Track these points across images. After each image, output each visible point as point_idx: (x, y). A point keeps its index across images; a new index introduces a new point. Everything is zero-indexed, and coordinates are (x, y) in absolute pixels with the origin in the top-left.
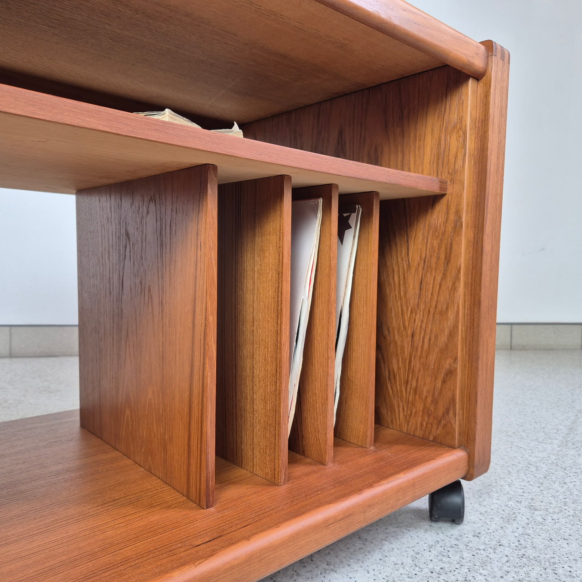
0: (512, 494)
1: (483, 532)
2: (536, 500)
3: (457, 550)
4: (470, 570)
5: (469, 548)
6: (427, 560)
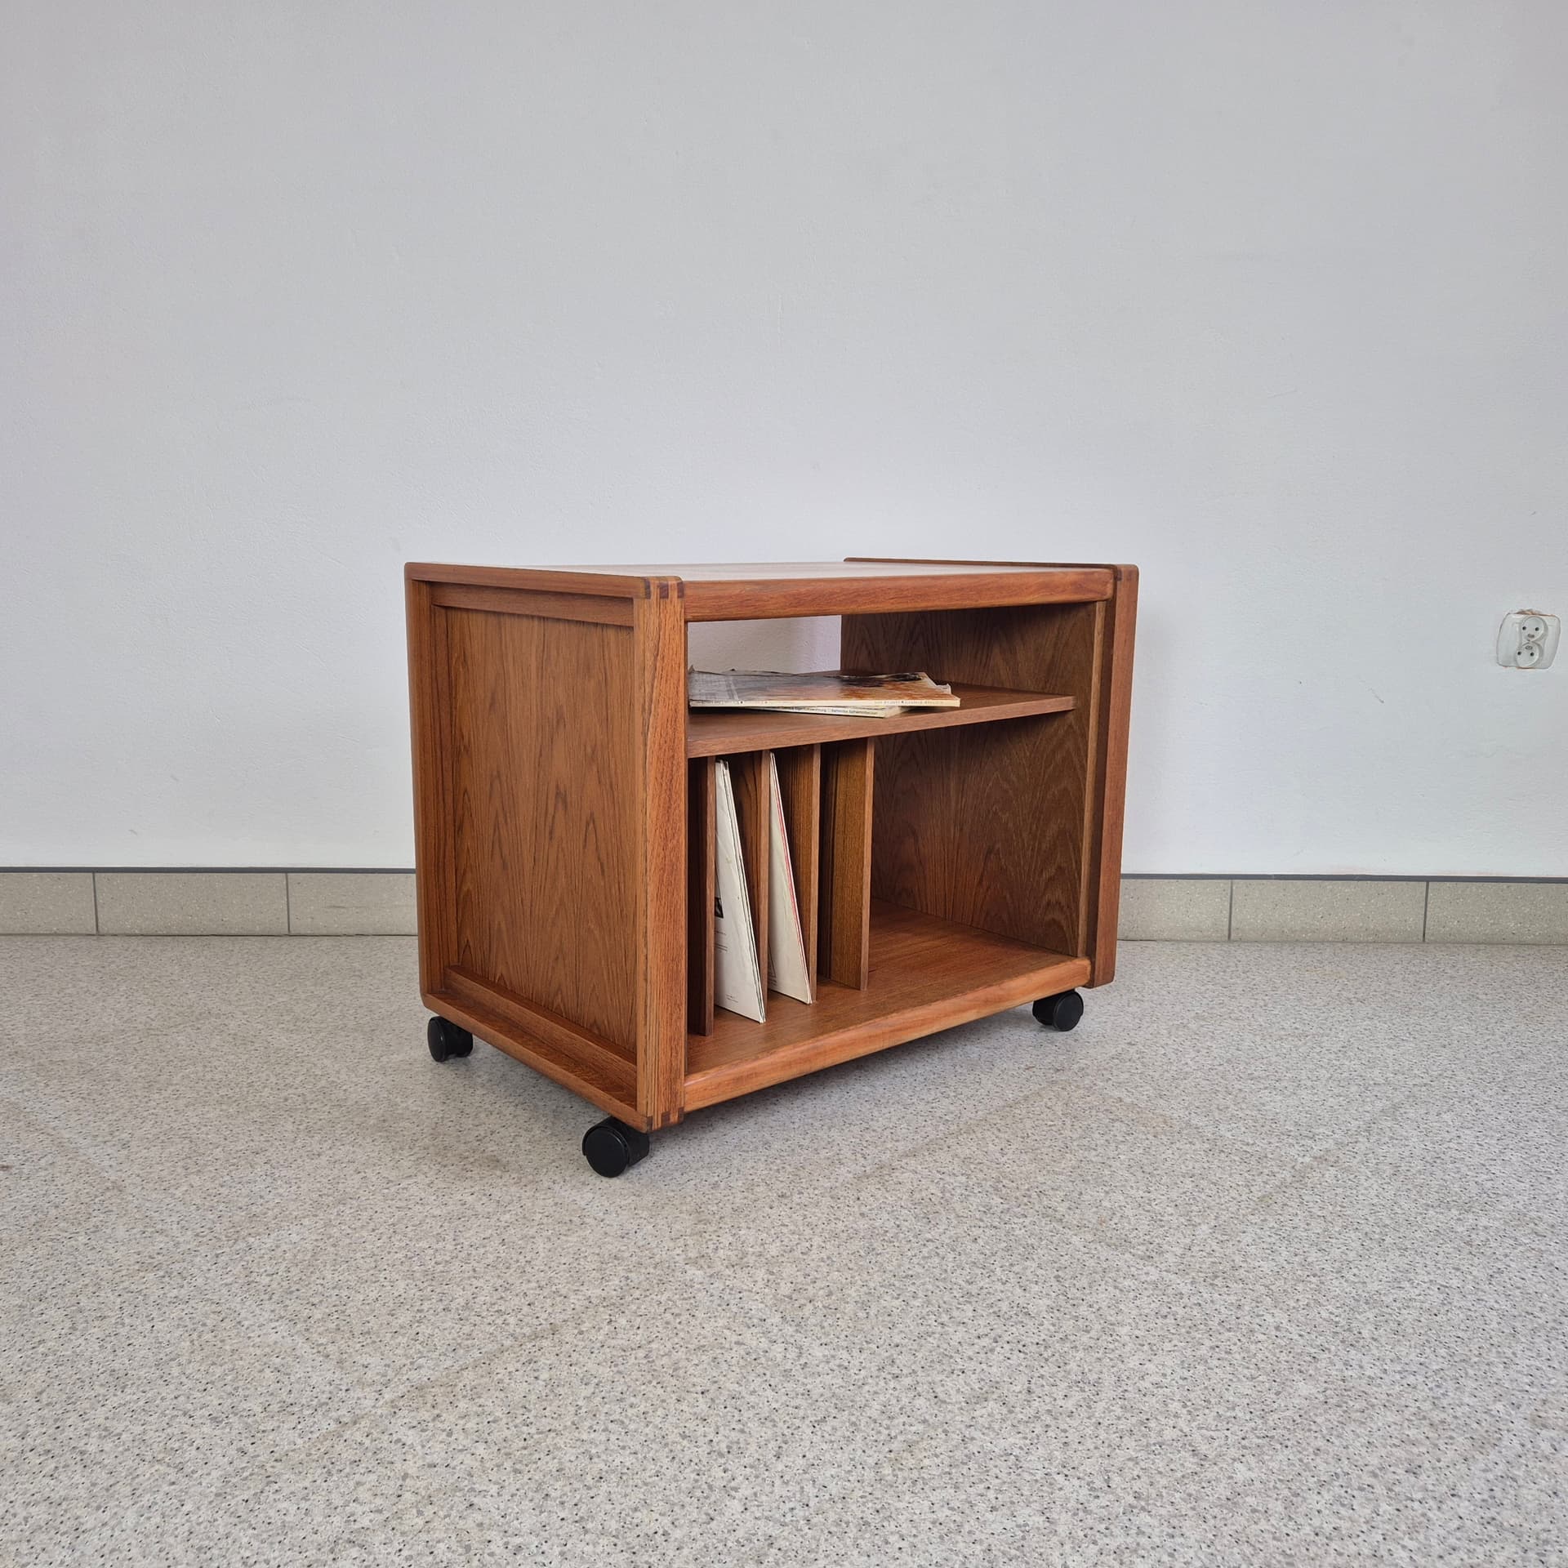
0: (1506, 1385)
1: (1427, 1465)
2: (1552, 1403)
3: (1372, 1496)
4: (1387, 1538)
5: (1392, 1494)
6: (1311, 1509)
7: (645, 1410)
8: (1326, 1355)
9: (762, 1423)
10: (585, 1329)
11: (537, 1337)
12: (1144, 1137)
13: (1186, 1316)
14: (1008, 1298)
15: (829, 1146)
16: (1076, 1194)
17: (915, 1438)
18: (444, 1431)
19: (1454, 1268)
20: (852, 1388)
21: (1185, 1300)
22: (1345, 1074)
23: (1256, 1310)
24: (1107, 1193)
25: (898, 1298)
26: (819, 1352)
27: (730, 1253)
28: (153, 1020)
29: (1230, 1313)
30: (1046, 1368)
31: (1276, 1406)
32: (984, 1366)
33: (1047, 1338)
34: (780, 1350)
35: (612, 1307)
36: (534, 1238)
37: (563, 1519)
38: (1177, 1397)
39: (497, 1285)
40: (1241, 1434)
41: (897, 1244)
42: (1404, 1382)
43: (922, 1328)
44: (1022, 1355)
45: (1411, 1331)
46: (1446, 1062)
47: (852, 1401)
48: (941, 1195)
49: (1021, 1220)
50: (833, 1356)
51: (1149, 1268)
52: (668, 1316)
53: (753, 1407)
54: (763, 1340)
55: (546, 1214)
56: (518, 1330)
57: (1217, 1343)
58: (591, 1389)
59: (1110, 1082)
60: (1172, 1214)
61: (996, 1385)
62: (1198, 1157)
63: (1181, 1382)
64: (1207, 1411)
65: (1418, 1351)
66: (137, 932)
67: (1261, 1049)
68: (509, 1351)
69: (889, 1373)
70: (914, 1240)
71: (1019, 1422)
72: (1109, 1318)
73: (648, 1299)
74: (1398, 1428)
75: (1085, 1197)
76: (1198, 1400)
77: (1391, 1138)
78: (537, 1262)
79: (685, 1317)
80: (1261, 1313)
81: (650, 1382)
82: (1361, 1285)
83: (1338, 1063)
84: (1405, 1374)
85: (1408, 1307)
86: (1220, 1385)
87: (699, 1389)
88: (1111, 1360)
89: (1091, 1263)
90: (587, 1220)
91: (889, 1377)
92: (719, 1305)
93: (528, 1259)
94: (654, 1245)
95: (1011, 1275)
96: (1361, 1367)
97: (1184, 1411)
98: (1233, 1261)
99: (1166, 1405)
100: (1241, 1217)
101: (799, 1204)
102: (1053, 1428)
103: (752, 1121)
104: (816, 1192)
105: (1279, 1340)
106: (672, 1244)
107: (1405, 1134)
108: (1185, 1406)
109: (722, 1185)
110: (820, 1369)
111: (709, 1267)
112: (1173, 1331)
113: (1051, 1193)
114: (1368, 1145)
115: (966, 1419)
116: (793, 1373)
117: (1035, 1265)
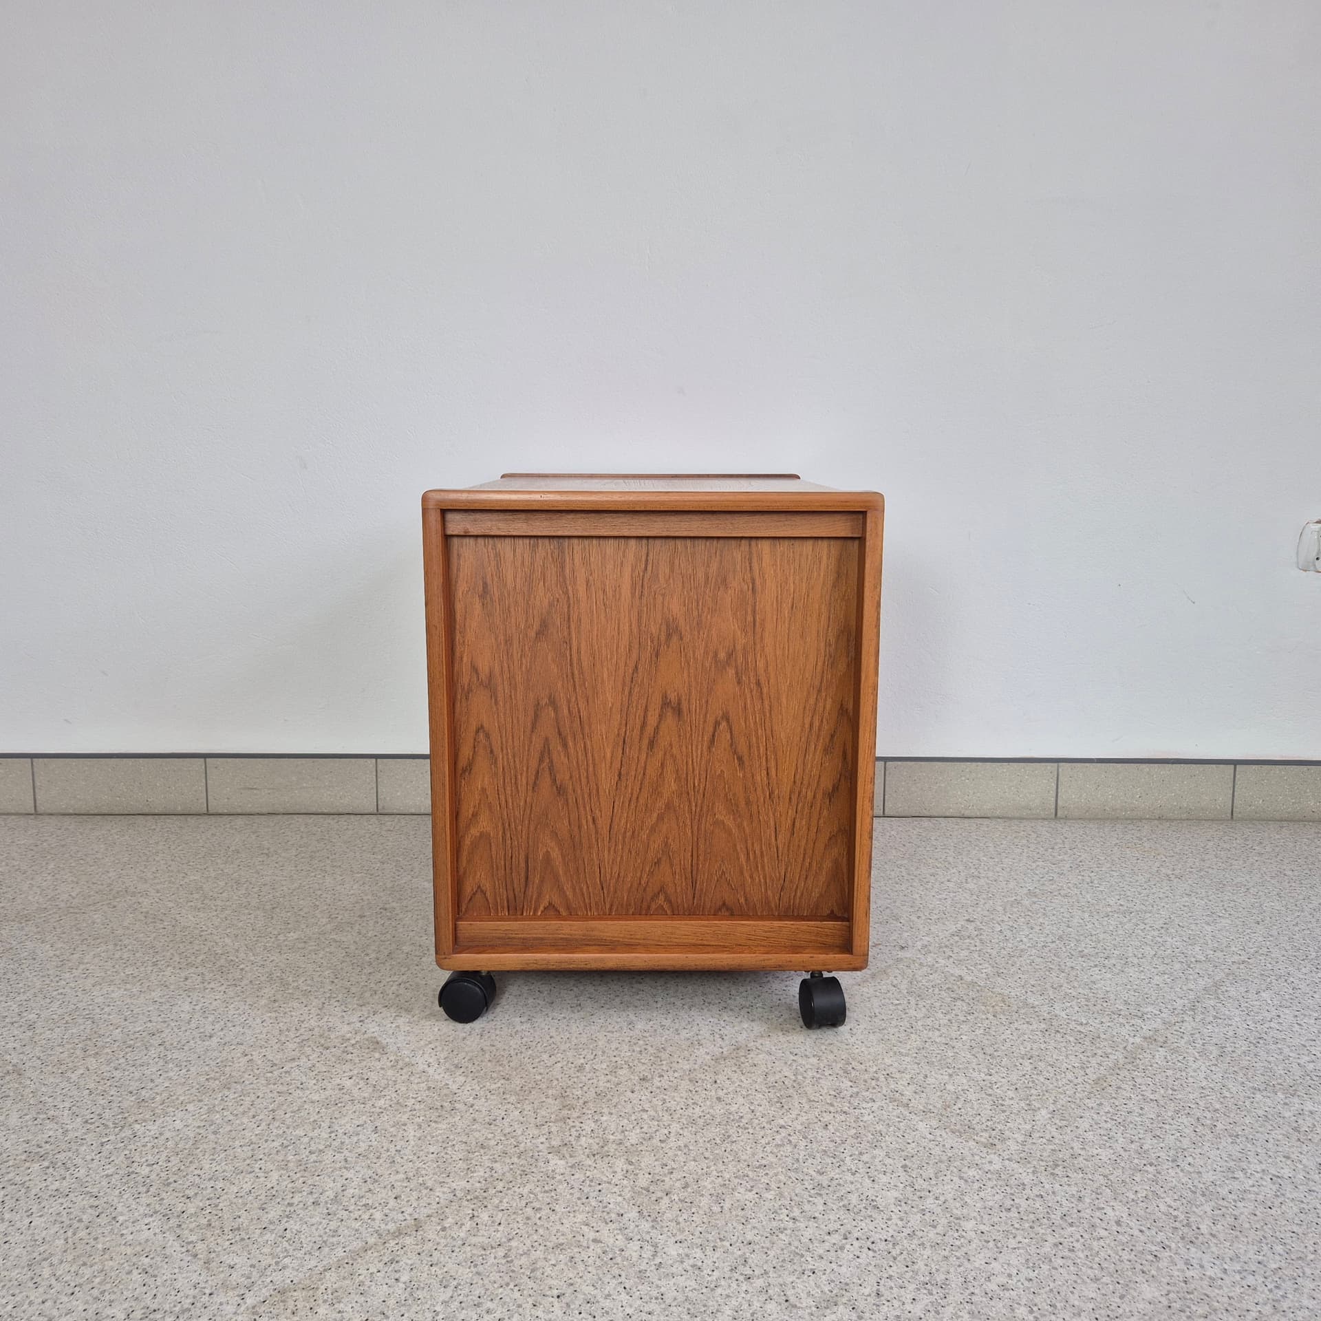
8: (1167, 1253)
10: (447, 1225)
11: (401, 1234)
13: (1029, 1209)
14: (857, 1189)
16: (921, 1077)
19: (1284, 1156)
20: (704, 1290)
21: (1028, 1191)
23: (1096, 1202)
24: (951, 1075)
25: (750, 1191)
26: (674, 1250)
27: (591, 1141)
29: (1072, 1205)
30: (894, 1268)
31: (1120, 1311)
32: (834, 1266)
33: (895, 1234)
34: (635, 1248)
35: (475, 1201)
36: (405, 1125)
38: (1024, 1302)
39: (367, 1177)
41: (751, 1131)
43: (774, 1224)
44: (871, 1253)
45: (1248, 1226)
47: (704, 1306)
48: (794, 1078)
49: (870, 1105)
50: (687, 1255)
51: (992, 1156)
52: (529, 1211)
53: (607, 1313)
54: (619, 1237)
55: (419, 1099)
56: (383, 1226)
57: (1060, 1240)
58: (449, 1292)
59: (951, 960)
60: (1012, 1098)
61: (845, 1287)
62: (1036, 1037)
63: (1026, 1283)
65: (1256, 1248)
68: (373, 1250)
69: (742, 1274)
70: (767, 1126)
72: (955, 1211)
73: (511, 1192)
75: (930, 1080)
78: (407, 1152)
79: (545, 1212)
80: (1102, 1206)
81: (508, 1284)
84: (1245, 1274)
85: (1243, 1199)
86: (1065, 1288)
87: (556, 1292)
88: (958, 1258)
89: (937, 1151)
90: (457, 1106)
91: (742, 1278)
92: (579, 1199)
93: (398, 1148)
94: (519, 1132)
95: (860, 1164)
96: (1202, 1267)
98: (1072, 1148)
100: (1078, 1101)
101: (658, 1088)
104: (676, 1075)
105: (1120, 1237)
106: (536, 1132)
109: (588, 1067)
110: (674, 1270)
111: (571, 1156)
112: (1017, 1226)
113: (898, 1075)
116: (648, 1274)
117: (883, 1153)
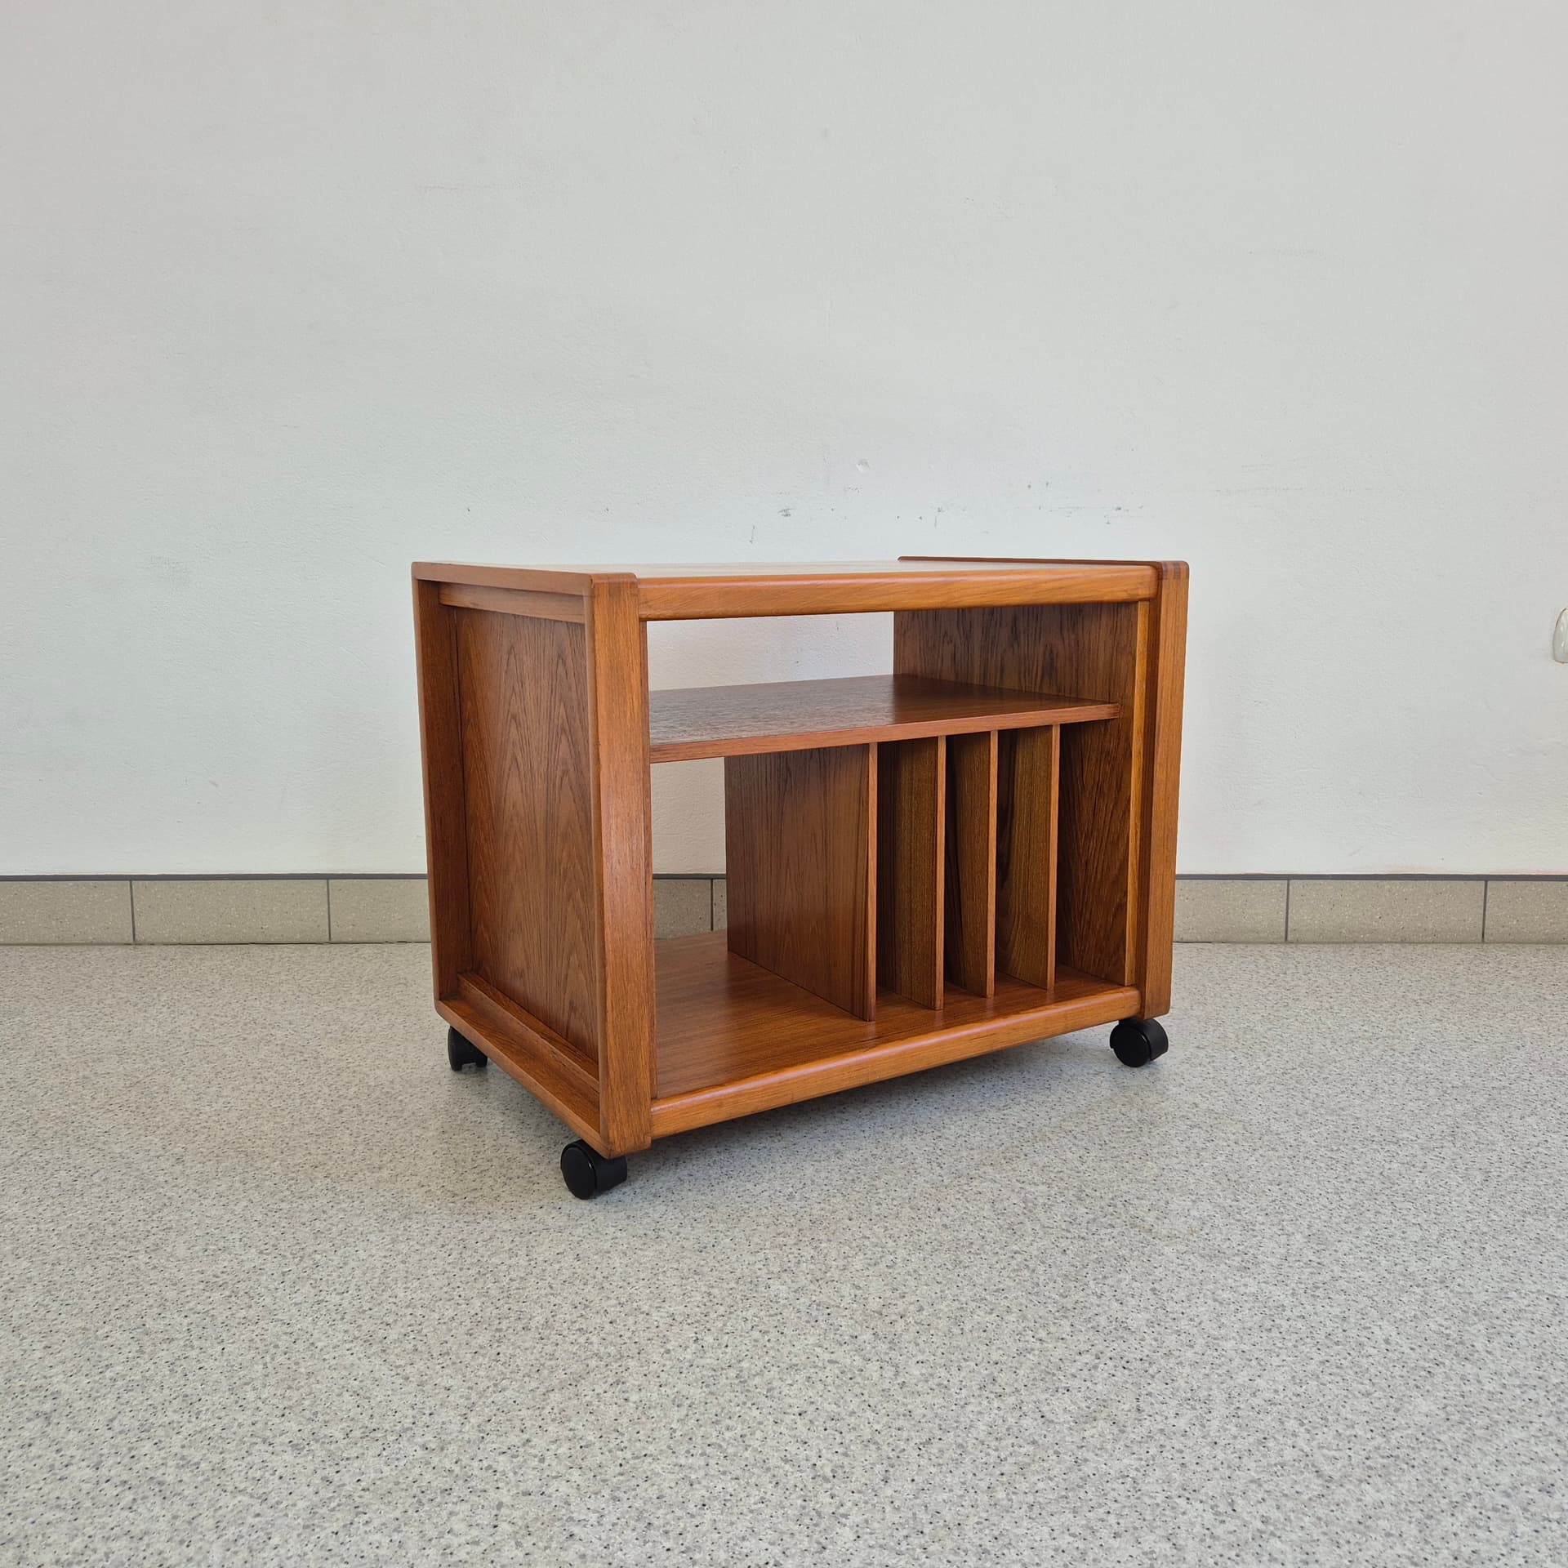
1: (1559, 1483)
3: (1506, 1517)
4: (1529, 1560)
5: (1528, 1515)
6: (1447, 1532)
7: (742, 1433)
8: (1441, 1369)
9: (866, 1446)
10: (671, 1348)
11: (622, 1357)
12: (1225, 1144)
13: (1291, 1329)
14: (1105, 1312)
15: (903, 1155)
16: (1162, 1203)
17: (1027, 1460)
18: (535, 1456)
19: (1561, 1278)
20: (954, 1407)
21: (1288, 1313)
22: (1421, 1078)
23: (1362, 1322)
24: (1194, 1201)
25: (991, 1313)
26: (916, 1371)
27: (812, 1267)
28: (197, 1031)
29: (1336, 1325)
30: (1154, 1385)
31: (1396, 1423)
32: (1089, 1384)
33: (1150, 1354)
34: (875, 1369)
35: (697, 1325)
36: (609, 1252)
37: (668, 1550)
38: (1294, 1414)
39: (576, 1303)
40: (1364, 1454)
41: (984, 1256)
42: (1525, 1397)
43: (1021, 1345)
44: (1126, 1371)
45: (1525, 1343)
46: (1522, 1064)
47: (956, 1422)
48: (1024, 1205)
49: (1109, 1231)
50: (931, 1375)
51: (1247, 1279)
52: (756, 1334)
53: (854, 1429)
54: (856, 1358)
55: (620, 1227)
56: (602, 1349)
57: (1326, 1358)
58: (684, 1411)
59: (1183, 1088)
60: (1263, 1224)
61: (1104, 1404)
62: (1283, 1163)
63: (1294, 1398)
64: (1325, 1429)
65: (1535, 1364)
66: (175, 941)
67: (1333, 1052)
68: (596, 1372)
69: (992, 1392)
70: (1000, 1252)
71: (1132, 1442)
72: (1212, 1332)
73: (734, 1316)
74: (1525, 1444)
75: (1173, 1206)
76: (1315, 1418)
77: (1477, 1142)
78: (615, 1278)
79: (774, 1334)
80: (1368, 1325)
81: (744, 1403)
82: (1467, 1296)
83: (1411, 1065)
84: (1525, 1388)
85: (1519, 1318)
86: (1335, 1402)
87: (797, 1411)
88: (1220, 1376)
89: (1187, 1274)
90: (662, 1233)
91: (992, 1396)
92: (808, 1322)
93: (605, 1274)
94: (733, 1259)
95: (1106, 1288)
96: (1479, 1382)
97: (1302, 1429)
98: (1332, 1271)
99: (1282, 1423)
100: (1334, 1225)
101: (878, 1215)
102: (1168, 1448)
103: (821, 1130)
104: (895, 1203)
105: (1390, 1354)
106: (752, 1259)
107: (1490, 1138)
108: (1302, 1424)
109: (798, 1196)
110: (919, 1388)
111: (793, 1282)
112: (1280, 1345)
113: (1136, 1202)
114: (1455, 1150)
115: (1076, 1439)
116: (891, 1393)
117: (1129, 1277)
